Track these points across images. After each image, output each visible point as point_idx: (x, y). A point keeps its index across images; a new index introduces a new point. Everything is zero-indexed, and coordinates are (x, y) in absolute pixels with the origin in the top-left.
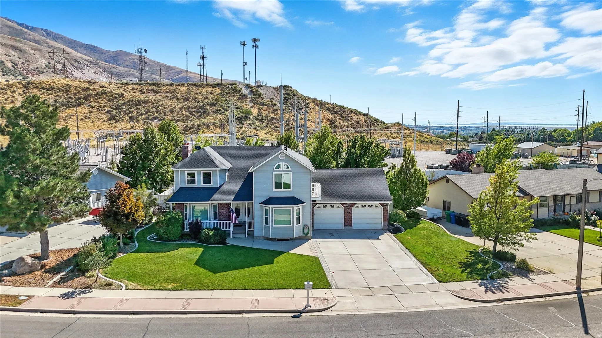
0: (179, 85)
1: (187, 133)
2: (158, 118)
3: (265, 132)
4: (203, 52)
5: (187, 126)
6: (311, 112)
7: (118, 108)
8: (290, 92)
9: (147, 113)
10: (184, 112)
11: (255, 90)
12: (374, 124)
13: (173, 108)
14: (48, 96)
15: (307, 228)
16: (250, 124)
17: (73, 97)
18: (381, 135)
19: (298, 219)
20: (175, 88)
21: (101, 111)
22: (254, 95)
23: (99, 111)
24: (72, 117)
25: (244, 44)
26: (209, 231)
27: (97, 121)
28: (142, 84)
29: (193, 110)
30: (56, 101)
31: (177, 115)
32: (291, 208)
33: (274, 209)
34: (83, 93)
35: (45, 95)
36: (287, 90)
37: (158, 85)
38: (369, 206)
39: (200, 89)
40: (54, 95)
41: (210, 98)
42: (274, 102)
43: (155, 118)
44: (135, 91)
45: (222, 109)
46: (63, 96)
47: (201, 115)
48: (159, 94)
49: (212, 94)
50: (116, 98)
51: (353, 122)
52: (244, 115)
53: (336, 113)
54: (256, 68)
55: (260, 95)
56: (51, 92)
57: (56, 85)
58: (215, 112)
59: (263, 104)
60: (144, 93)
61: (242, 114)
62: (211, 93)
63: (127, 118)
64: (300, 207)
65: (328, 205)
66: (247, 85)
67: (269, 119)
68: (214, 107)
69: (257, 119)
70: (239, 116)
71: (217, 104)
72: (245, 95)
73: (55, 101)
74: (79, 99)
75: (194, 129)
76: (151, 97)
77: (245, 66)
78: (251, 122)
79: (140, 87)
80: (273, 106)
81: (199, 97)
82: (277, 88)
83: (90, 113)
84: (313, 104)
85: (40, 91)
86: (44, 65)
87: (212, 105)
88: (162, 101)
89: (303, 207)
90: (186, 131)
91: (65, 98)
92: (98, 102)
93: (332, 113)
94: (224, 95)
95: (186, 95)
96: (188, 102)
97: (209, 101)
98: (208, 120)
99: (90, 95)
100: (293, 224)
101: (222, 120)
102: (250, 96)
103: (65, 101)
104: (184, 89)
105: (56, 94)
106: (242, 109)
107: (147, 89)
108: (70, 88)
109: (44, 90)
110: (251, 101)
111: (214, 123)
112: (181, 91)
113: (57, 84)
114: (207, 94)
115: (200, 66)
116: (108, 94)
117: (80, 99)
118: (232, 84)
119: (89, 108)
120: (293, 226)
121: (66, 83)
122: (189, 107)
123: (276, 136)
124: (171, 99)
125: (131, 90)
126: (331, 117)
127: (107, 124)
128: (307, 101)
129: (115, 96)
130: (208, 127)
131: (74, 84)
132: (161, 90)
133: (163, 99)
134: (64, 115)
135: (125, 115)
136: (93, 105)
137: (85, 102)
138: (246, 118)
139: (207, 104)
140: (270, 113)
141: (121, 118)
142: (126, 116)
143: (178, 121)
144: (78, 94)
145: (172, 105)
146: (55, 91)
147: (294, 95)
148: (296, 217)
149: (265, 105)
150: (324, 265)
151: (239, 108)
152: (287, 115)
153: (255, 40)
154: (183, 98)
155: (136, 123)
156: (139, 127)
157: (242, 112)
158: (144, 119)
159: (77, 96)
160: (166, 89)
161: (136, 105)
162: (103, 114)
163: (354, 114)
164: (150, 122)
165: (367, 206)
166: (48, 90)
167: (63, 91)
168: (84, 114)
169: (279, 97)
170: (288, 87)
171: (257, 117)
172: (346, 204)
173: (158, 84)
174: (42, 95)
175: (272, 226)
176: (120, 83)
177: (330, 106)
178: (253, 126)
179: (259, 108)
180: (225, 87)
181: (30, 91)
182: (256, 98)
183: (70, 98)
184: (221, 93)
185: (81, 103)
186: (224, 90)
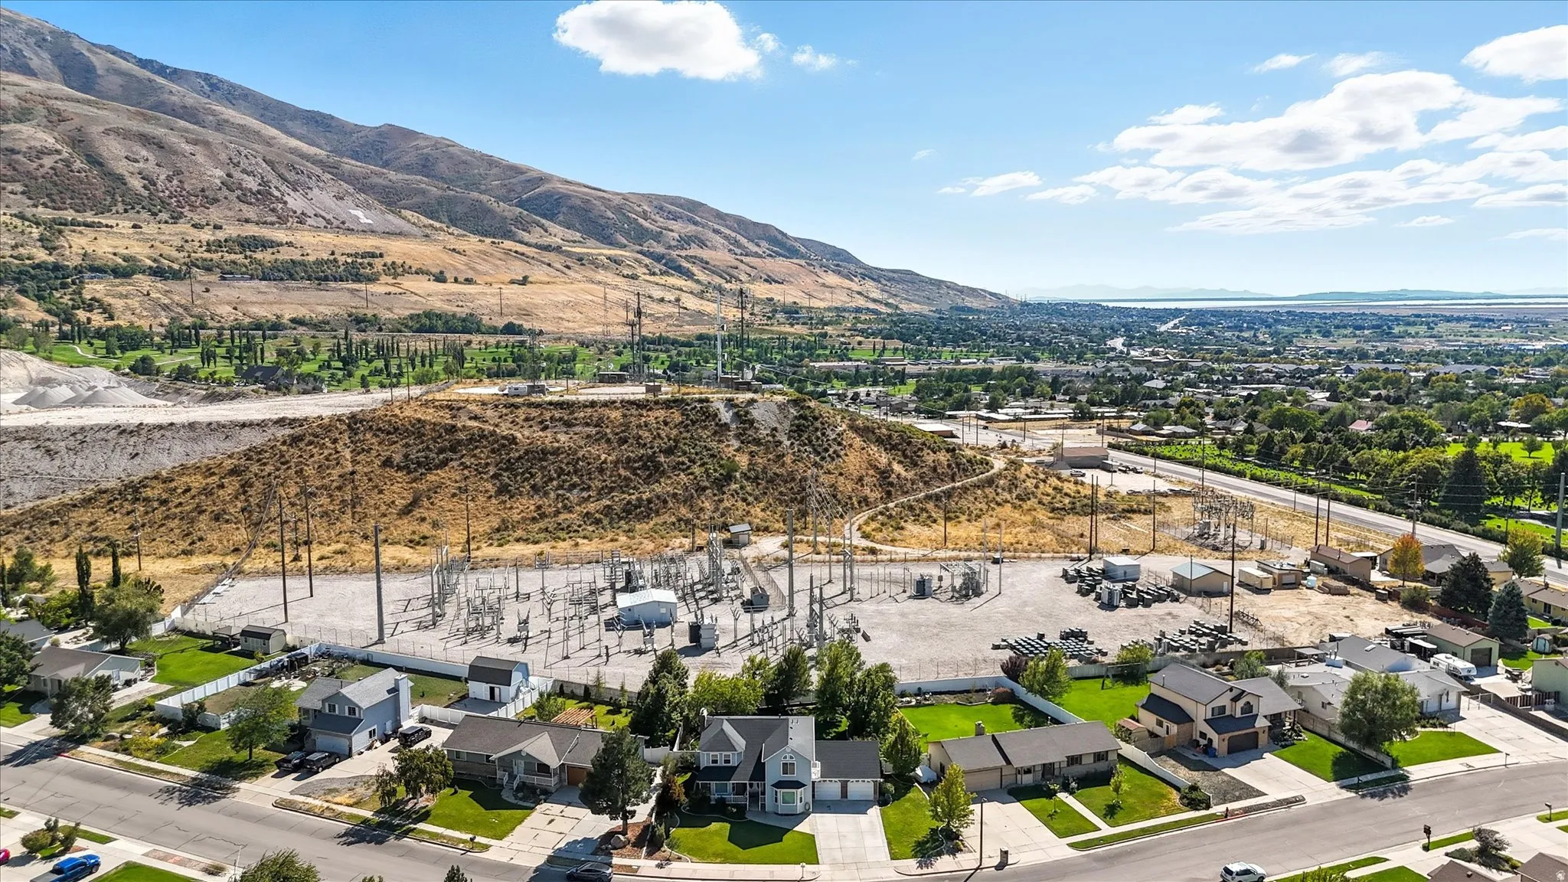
1: (631, 516)
2: (579, 485)
3: (762, 505)
5: (629, 502)
6: (846, 455)
7: (510, 467)
8: (807, 412)
9: (559, 477)
10: (622, 472)
11: (743, 414)
13: (602, 462)
14: (392, 448)
16: (736, 491)
17: (431, 446)
20: (600, 412)
21: (483, 475)
22: (741, 423)
23: (480, 474)
24: (439, 490)
27: (480, 498)
29: (637, 465)
30: (406, 457)
31: (611, 476)
34: (447, 437)
35: (386, 445)
36: (802, 408)
39: (644, 413)
40: (401, 443)
41: (664, 435)
42: (778, 437)
43: (574, 486)
44: (531, 423)
45: (686, 461)
46: (415, 444)
47: (650, 476)
48: (575, 430)
49: (666, 425)
50: (504, 446)
51: (925, 470)
52: (725, 473)
53: (894, 447)
55: (752, 422)
56: (394, 438)
57: (401, 423)
58: (675, 468)
59: (757, 442)
60: (547, 428)
61: (722, 471)
62: (666, 423)
63: (528, 488)
67: (769, 476)
68: (673, 457)
69: (748, 479)
70: (717, 474)
71: (676, 448)
72: (725, 424)
73: (404, 456)
74: (442, 450)
75: (642, 509)
76: (561, 440)
78: (737, 486)
79: (538, 411)
80: (777, 446)
81: (646, 435)
82: (784, 403)
83: (465, 479)
84: (850, 433)
85: (376, 436)
87: (669, 452)
88: (581, 446)
90: (629, 512)
91: (419, 451)
92: (474, 456)
93: (886, 450)
94: (688, 425)
95: (622, 431)
96: (626, 446)
97: (662, 444)
98: (663, 487)
99: (459, 442)
101: (687, 487)
102: (734, 426)
103: (421, 456)
104: (615, 414)
105: (404, 442)
106: (722, 458)
107: (551, 419)
108: (423, 426)
110: (737, 436)
111: (674, 495)
112: (611, 421)
113: (401, 420)
114: (658, 425)
116: (490, 438)
117: (445, 451)
118: (701, 401)
119: (462, 470)
121: (417, 416)
122: (629, 459)
123: (781, 516)
124: (596, 440)
125: (524, 421)
126: (883, 459)
127: (497, 503)
128: (839, 429)
129: (503, 441)
130: (665, 502)
131: (429, 419)
132: (576, 419)
133: (583, 443)
134: (425, 487)
135: (523, 482)
136: (468, 463)
137: (454, 456)
138: (729, 478)
139: (660, 451)
140: (771, 463)
141: (518, 489)
142: (526, 484)
143: (612, 489)
144: (439, 440)
145: (599, 455)
147: (816, 419)
149: (762, 444)
151: (716, 457)
154: (617, 437)
155: (545, 499)
156: (550, 506)
157: (721, 466)
158: (557, 489)
159: (439, 444)
160: (584, 414)
161: (541, 460)
162: (487, 481)
164: (568, 495)
166: (389, 433)
167: (414, 433)
168: (457, 482)
169: (787, 425)
171: (748, 474)
173: (568, 402)
174: (382, 446)
177: (884, 431)
178: (741, 495)
179: (752, 452)
180: (689, 408)
181: (361, 436)
182: (745, 429)
183: (428, 447)
184: (683, 422)
185: (447, 459)
186: (688, 416)
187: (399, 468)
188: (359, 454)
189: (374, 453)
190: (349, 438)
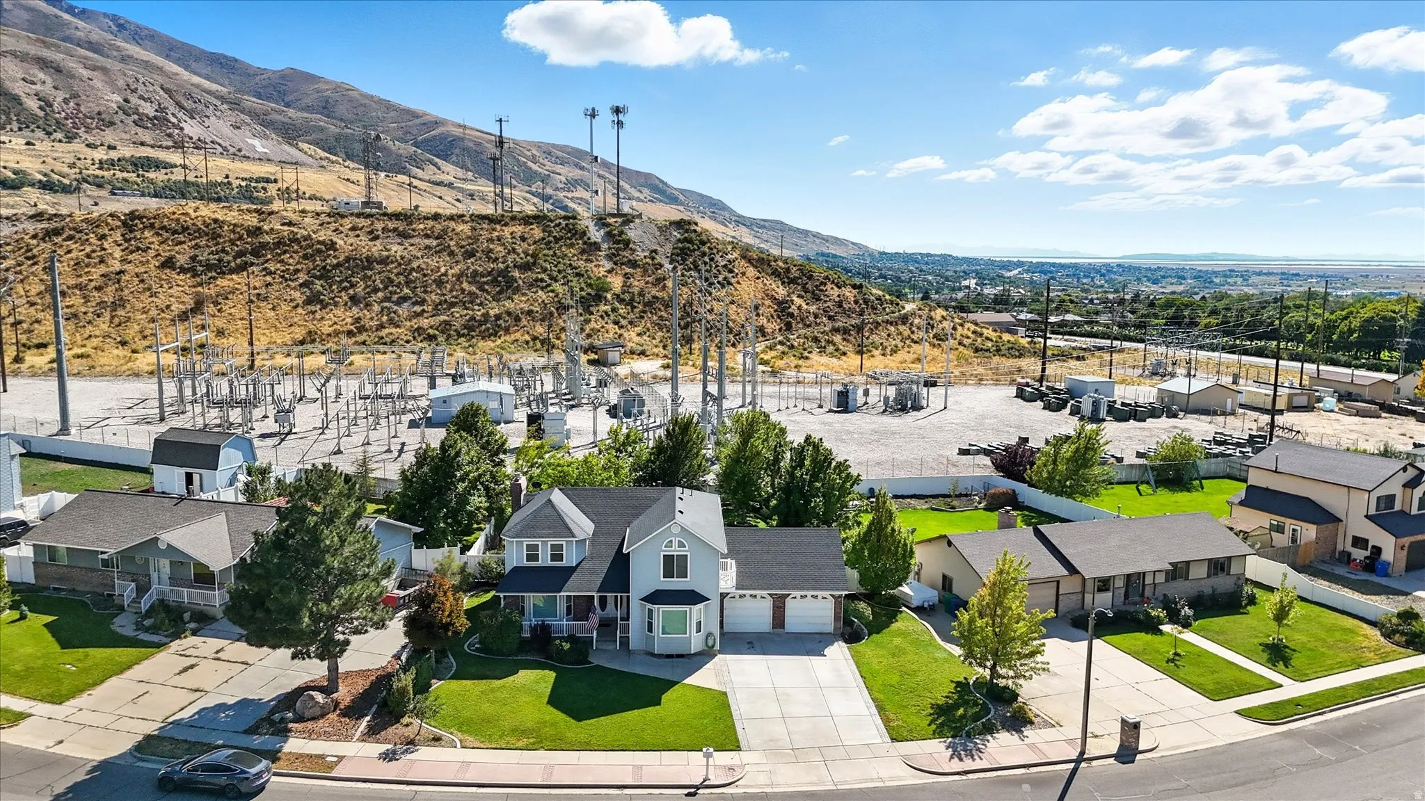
0: (452, 218)
1: (473, 333)
2: (411, 298)
3: (638, 329)
5: (473, 318)
6: (738, 283)
7: (325, 274)
8: (693, 235)
9: (386, 288)
10: (465, 285)
11: (616, 232)
12: (874, 308)
13: (442, 275)
14: (177, 248)
15: (713, 638)
16: (606, 313)
17: (228, 249)
18: (889, 335)
19: (699, 624)
20: (443, 224)
21: (290, 283)
22: (614, 243)
23: (286, 280)
24: (230, 296)
25: (593, 116)
26: (562, 643)
27: (283, 307)
28: (372, 216)
29: (485, 279)
30: (193, 259)
31: (451, 291)
32: (688, 609)
33: (661, 610)
34: (249, 240)
35: (169, 245)
36: (687, 231)
37: (408, 218)
38: (812, 597)
39: (498, 227)
40: (189, 244)
41: (521, 251)
42: (658, 259)
43: (405, 299)
44: (358, 232)
45: (546, 278)
46: (208, 246)
47: (500, 292)
48: (412, 241)
49: (524, 242)
50: (319, 251)
51: (829, 304)
52: (593, 293)
53: (793, 281)
55: (627, 243)
56: (181, 238)
57: (192, 222)
58: (532, 285)
59: (633, 264)
60: (376, 238)
61: (589, 290)
62: (523, 239)
63: (346, 298)
64: (702, 607)
65: (748, 595)
66: (600, 218)
67: (646, 300)
68: (530, 273)
69: (621, 301)
70: (583, 293)
71: (534, 264)
72: (595, 243)
73: (191, 258)
74: (241, 254)
75: (488, 325)
76: (393, 248)
78: (608, 308)
79: (368, 222)
80: (657, 269)
81: (499, 249)
82: (665, 226)
83: (267, 285)
84: (743, 262)
85: (158, 234)
86: (115, 106)
87: (525, 267)
88: (418, 258)
89: (706, 606)
90: (471, 329)
91: (212, 253)
92: (282, 261)
93: (783, 283)
94: (551, 242)
95: (469, 245)
96: (472, 260)
97: (518, 259)
98: (517, 303)
99: (264, 246)
100: (691, 632)
101: (546, 305)
102: (605, 246)
103: (213, 259)
104: (463, 228)
105: (193, 243)
106: (590, 278)
107: (383, 229)
108: (221, 227)
109: (167, 232)
110: (609, 257)
111: (530, 313)
112: (456, 234)
113: (192, 219)
114: (514, 240)
115: (495, 161)
116: (303, 243)
117: (245, 255)
118: (566, 218)
119: (264, 276)
120: (691, 635)
121: (213, 217)
122: (475, 273)
123: (661, 341)
124: (436, 252)
125: (350, 229)
126: (781, 292)
127: (304, 312)
128: (729, 257)
129: (319, 246)
130: (518, 319)
131: (228, 219)
132: (414, 230)
133: (419, 255)
134: (212, 292)
135: (340, 292)
136: (273, 269)
137: (255, 261)
138: (598, 298)
139: (515, 266)
140: (650, 285)
141: (332, 299)
142: (343, 294)
143: (453, 305)
144: (238, 243)
145: (439, 268)
146: (189, 234)
147: (703, 243)
148: (695, 621)
149: (639, 266)
150: (733, 707)
151: (583, 276)
152: (685, 289)
153: (617, 111)
154: (462, 250)
155: (366, 312)
156: (372, 319)
157: (590, 285)
158: (382, 302)
159: (237, 246)
160: (425, 228)
161: (364, 268)
162: (294, 288)
163: (833, 286)
164: (395, 308)
165: (809, 597)
166: (175, 232)
167: (207, 234)
168: (255, 288)
169: (668, 248)
170: (689, 223)
171: (622, 296)
172: (776, 594)
173: (406, 215)
174: (164, 245)
175: (658, 635)
176: (325, 213)
177: (781, 264)
178: (612, 317)
179: (626, 274)
180: (552, 225)
181: (138, 234)
182: (618, 250)
183: (223, 251)
184: (544, 239)
185: (246, 263)
186: (550, 232)
187: (183, 270)
188: (132, 252)
189: (152, 253)
190: (123, 235)
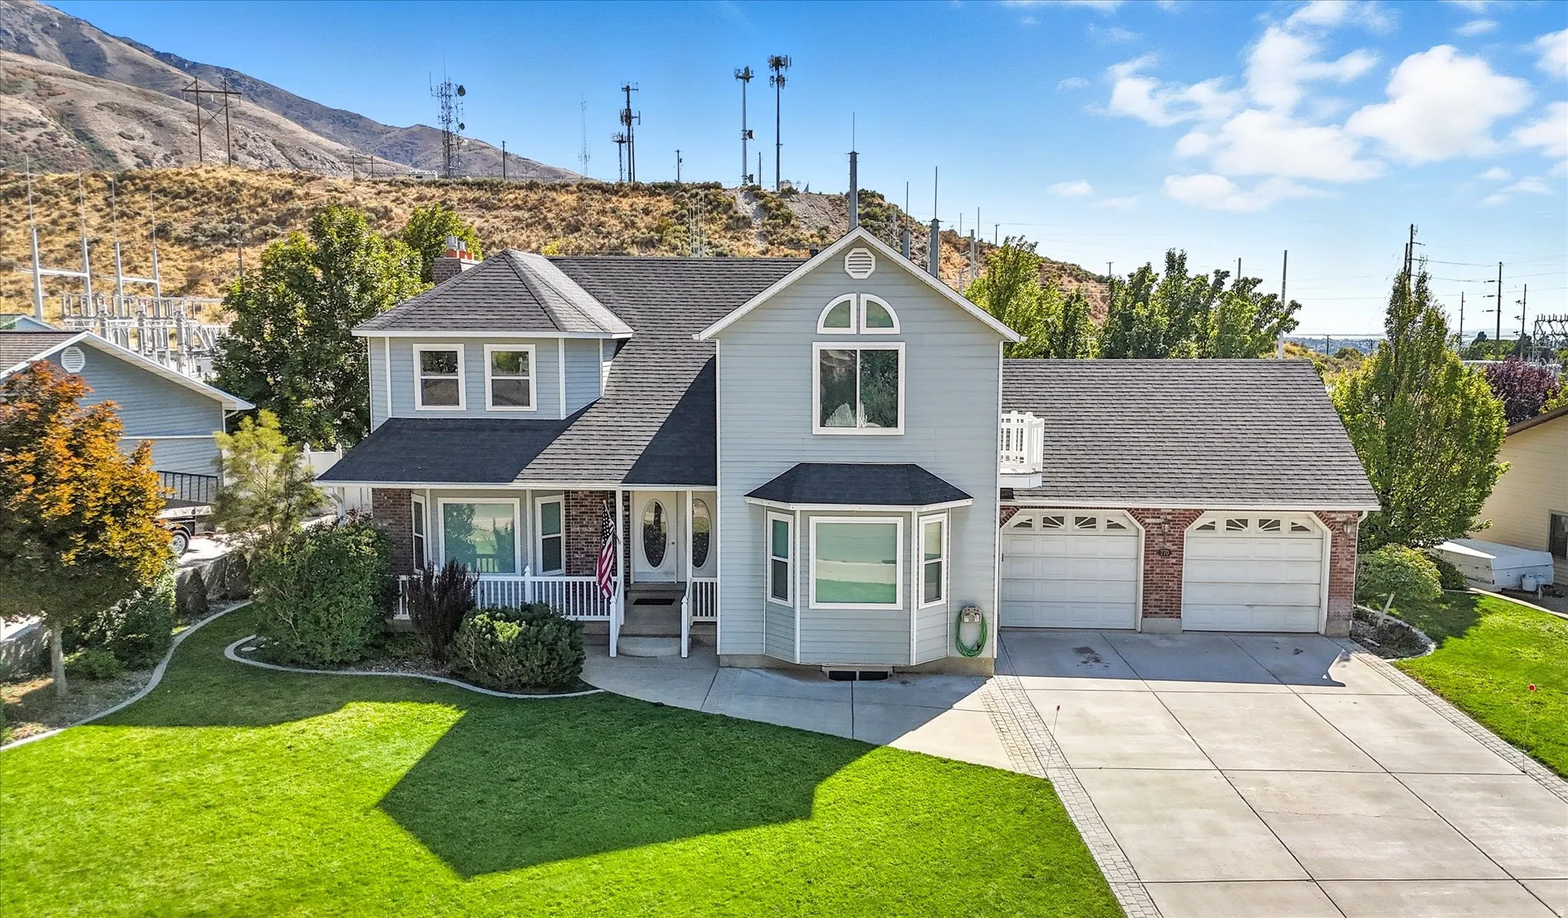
0: (553, 188)
4: (628, 102)
8: (877, 210)
11: (773, 204)
14: (176, 215)
15: (977, 619)
17: (245, 217)
19: (934, 573)
20: (541, 194)
22: (770, 218)
25: (746, 76)
26: (496, 624)
28: (447, 185)
30: (195, 228)
32: (900, 521)
33: (813, 520)
34: (275, 206)
35: (166, 212)
36: (869, 205)
37: (494, 188)
38: (1262, 522)
39: (614, 199)
40: (193, 210)
41: (643, 225)
42: (830, 239)
44: (426, 202)
46: (218, 213)
48: (495, 213)
49: (647, 215)
54: (778, 144)
55: (787, 219)
56: (184, 203)
57: (201, 184)
59: (796, 245)
62: (647, 212)
64: (943, 518)
65: (1070, 516)
66: (752, 188)
68: (652, 251)
71: (660, 241)
72: (744, 218)
73: (192, 226)
74: (261, 223)
76: (470, 220)
77: (749, 141)
79: (441, 191)
81: (612, 223)
82: (840, 199)
84: (946, 247)
85: (155, 199)
87: (647, 244)
88: (502, 231)
89: (956, 516)
91: (223, 222)
94: (684, 216)
95: (573, 216)
96: (576, 235)
97: (638, 234)
99: (294, 213)
100: (908, 596)
102: (758, 222)
103: (223, 228)
104: (569, 199)
105: (199, 209)
107: (460, 200)
108: (238, 191)
109: (166, 196)
110: (763, 236)
112: (557, 205)
113: (202, 181)
114: (634, 213)
115: (621, 142)
117: (265, 223)
118: (707, 187)
120: (908, 607)
121: (230, 178)
122: (578, 251)
124: (527, 226)
125: (414, 200)
131: (251, 182)
132: (500, 200)
133: (504, 227)
134: (216, 268)
137: (280, 231)
139: (633, 242)
144: (260, 210)
145: (528, 242)
146: (195, 199)
147: (891, 219)
148: (923, 563)
149: (803, 246)
153: (777, 63)
154: (564, 223)
159: (258, 214)
160: (516, 198)
163: (1070, 279)
165: (1253, 523)
166: (177, 196)
167: (219, 199)
170: (873, 195)
172: (1156, 514)
173: (493, 183)
174: (159, 212)
175: (805, 606)
176: (386, 182)
179: (786, 255)
180: (687, 195)
181: (126, 198)
182: (775, 227)
183: (238, 219)
184: (675, 212)
185: (266, 234)
186: (683, 205)
187: (179, 241)
188: (114, 219)
189: (142, 220)
190: (106, 199)
